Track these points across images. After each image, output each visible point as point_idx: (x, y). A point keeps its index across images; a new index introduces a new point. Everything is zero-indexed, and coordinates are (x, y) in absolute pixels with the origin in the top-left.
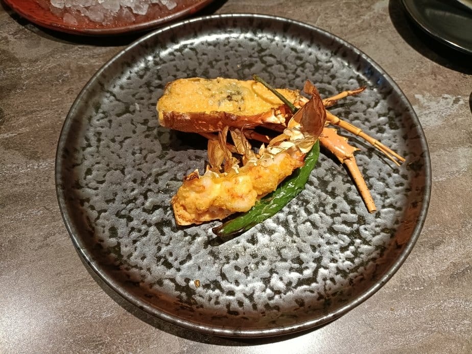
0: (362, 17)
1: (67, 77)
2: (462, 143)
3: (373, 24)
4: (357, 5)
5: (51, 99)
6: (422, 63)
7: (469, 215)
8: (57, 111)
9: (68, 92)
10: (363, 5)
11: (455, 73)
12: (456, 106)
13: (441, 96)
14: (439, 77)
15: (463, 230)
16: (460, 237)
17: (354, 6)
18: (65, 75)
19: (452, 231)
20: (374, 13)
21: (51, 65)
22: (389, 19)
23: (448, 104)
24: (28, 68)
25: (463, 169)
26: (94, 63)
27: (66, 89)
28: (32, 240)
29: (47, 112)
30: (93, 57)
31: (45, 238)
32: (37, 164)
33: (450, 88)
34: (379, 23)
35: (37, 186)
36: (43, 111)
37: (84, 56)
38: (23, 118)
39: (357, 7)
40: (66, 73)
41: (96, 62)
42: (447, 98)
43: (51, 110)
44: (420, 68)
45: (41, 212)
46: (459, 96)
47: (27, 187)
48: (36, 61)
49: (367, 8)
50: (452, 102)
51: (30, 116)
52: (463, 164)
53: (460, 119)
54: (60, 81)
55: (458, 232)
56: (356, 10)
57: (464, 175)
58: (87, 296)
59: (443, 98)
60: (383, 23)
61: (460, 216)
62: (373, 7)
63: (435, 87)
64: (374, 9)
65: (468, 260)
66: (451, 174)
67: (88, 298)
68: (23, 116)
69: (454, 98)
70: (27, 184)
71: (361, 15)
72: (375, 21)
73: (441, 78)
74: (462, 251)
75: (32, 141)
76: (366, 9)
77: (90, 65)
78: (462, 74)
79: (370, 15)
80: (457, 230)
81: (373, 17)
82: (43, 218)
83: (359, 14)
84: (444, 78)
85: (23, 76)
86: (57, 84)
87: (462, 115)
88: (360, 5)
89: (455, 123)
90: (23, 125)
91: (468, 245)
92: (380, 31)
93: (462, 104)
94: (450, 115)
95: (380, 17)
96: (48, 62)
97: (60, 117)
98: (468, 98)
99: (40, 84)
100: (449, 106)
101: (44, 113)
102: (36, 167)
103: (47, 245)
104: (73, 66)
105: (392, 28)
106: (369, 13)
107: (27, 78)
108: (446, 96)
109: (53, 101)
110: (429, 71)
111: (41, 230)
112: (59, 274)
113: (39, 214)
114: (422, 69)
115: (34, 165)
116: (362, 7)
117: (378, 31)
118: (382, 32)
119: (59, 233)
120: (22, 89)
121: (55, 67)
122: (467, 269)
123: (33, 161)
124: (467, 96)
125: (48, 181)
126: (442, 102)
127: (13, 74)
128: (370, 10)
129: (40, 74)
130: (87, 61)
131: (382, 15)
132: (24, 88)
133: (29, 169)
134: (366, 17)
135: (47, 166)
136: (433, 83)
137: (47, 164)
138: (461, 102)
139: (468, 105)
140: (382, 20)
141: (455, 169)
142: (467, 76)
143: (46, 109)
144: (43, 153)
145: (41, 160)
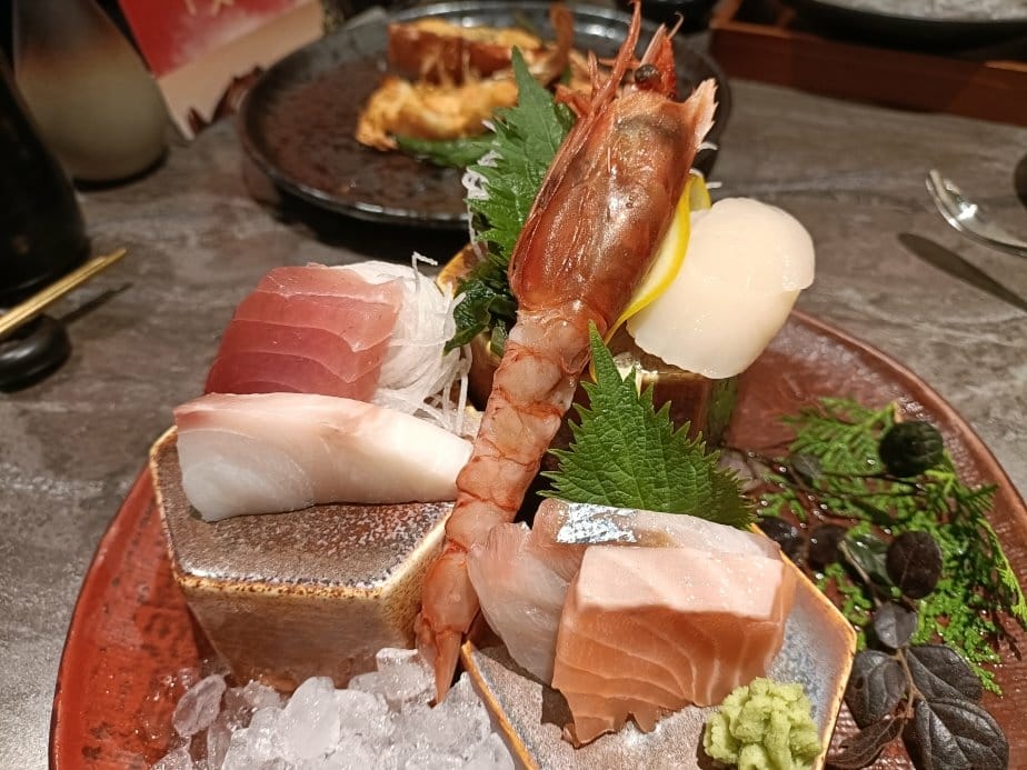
0: (969, 387)
3: (996, 412)
4: (967, 357)
8: (165, 392)
10: (987, 359)
17: (959, 357)
20: (1012, 386)
21: (220, 303)
24: (180, 298)
29: (146, 386)
32: (51, 482)
35: (17, 527)
36: (140, 382)
38: (101, 384)
39: (965, 360)
43: (157, 385)
48: (202, 288)
49: (995, 369)
51: (114, 384)
56: (962, 368)
62: (1012, 370)
64: (1013, 377)
68: (105, 380)
70: (4, 515)
71: (968, 383)
72: (1007, 408)
76: (990, 372)
79: (996, 390)
81: (1006, 395)
83: (965, 378)
85: (161, 309)
86: (202, 340)
88: (975, 359)
90: (89, 397)
92: (1011, 436)
96: (219, 296)
97: (160, 405)
99: (175, 332)
101: (140, 387)
102: (45, 488)
106: (995, 384)
107: (165, 314)
115: (44, 482)
116: (980, 365)
117: (1004, 433)
118: (1017, 440)
121: (223, 309)
123: (50, 472)
125: (42, 524)
127: (148, 301)
128: (1001, 378)
129: (189, 314)
132: (146, 330)
133: (31, 487)
134: (984, 392)
135: (63, 494)
137: (67, 490)
143: (150, 382)
144: (79, 464)
145: (63, 477)
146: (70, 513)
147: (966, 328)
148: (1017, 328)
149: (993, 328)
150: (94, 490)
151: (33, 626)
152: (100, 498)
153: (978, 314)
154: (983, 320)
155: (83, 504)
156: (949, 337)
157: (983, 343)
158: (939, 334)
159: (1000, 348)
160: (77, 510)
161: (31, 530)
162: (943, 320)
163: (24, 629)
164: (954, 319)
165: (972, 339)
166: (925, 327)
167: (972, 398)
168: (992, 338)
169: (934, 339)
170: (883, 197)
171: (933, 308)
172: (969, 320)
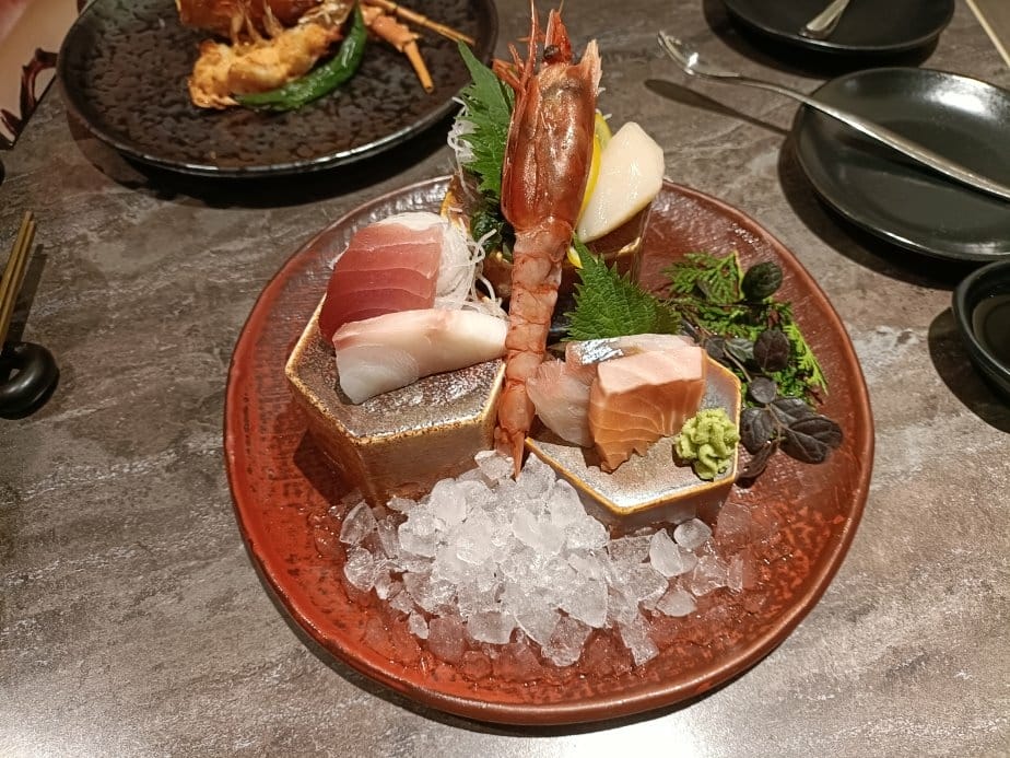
0: (726, 185)
1: (189, 305)
2: (912, 419)
3: (747, 198)
4: (718, 164)
5: (160, 345)
6: (839, 268)
7: (924, 555)
8: (169, 368)
9: (189, 333)
10: (730, 162)
11: (902, 285)
12: (903, 348)
13: (873, 329)
14: (871, 294)
15: (913, 585)
16: (906, 599)
17: (713, 166)
18: (184, 303)
19: (891, 587)
20: (751, 177)
21: (160, 284)
22: (778, 188)
23: (887, 344)
24: (121, 291)
25: (915, 469)
26: (238, 279)
27: (186, 326)
28: (114, 605)
29: (149, 369)
30: (236, 269)
31: (138, 600)
32: (128, 465)
33: (892, 314)
34: (758, 196)
35: (128, 503)
36: (142, 367)
37: (220, 267)
38: (108, 381)
39: (718, 167)
40: (186, 298)
41: (242, 277)
42: (884, 334)
43: (158, 365)
44: (835, 277)
45: (132, 552)
46: (909, 330)
47: (108, 507)
48: (135, 276)
49: (737, 168)
50: (894, 341)
51: (120, 377)
52: (914, 458)
53: (909, 373)
54: (176, 312)
55: (903, 589)
56: (718, 173)
57: (916, 480)
58: (207, 708)
59: (879, 333)
60: (766, 195)
61: (908, 558)
62: (748, 165)
63: (863, 312)
64: (750, 170)
65: (921, 642)
66: (891, 478)
67: (210, 713)
68: (108, 376)
69: (899, 333)
70: (109, 500)
71: (724, 183)
72: (752, 193)
73: (875, 296)
74: (910, 625)
75: (122, 422)
76: (734, 171)
77: (232, 284)
78: (915, 288)
79: (742, 182)
80: (902, 584)
81: (749, 184)
82: (135, 564)
83: (722, 180)
84: (881, 295)
85: (111, 305)
86: (169, 319)
87: (913, 365)
88: (723, 164)
89: (901, 381)
90: (106, 394)
91: (923, 613)
93: (915, 345)
94: (889, 366)
95: (762, 185)
96: (155, 279)
97: (173, 379)
98: (925, 333)
99: (140, 320)
100: (889, 349)
101: (145, 371)
102: (126, 470)
103: (141, 613)
104: (199, 286)
105: (784, 204)
106: (741, 178)
107: (118, 308)
108: (883, 329)
109: (163, 349)
110: (853, 283)
111: (131, 586)
112: (159, 667)
113: (128, 556)
114: (839, 280)
115: (122, 467)
116: (728, 167)
117: (756, 210)
118: (764, 212)
119: (163, 592)
120: (108, 328)
121: (167, 288)
122: (918, 661)
123: (121, 458)
124: (924, 328)
125: (146, 495)
126: (876, 340)
127: (93, 302)
128: (743, 173)
129: (140, 301)
130: (224, 276)
131: (765, 180)
132: (112, 326)
133: (114, 474)
134: (736, 186)
135: (146, 469)
136: (860, 305)
137: (146, 465)
138: (913, 340)
139: (926, 346)
140: (765, 189)
141: (898, 468)
142: (925, 290)
143: (148, 364)
144: (140, 443)
145: (136, 458)
146: (163, 479)
147: (711, 143)
148: (741, 134)
149: (726, 138)
150: (170, 457)
151: (197, 558)
152: (178, 461)
153: (716, 131)
154: (719, 134)
155: (168, 469)
156: (702, 153)
157: (725, 151)
158: (695, 153)
159: (735, 151)
160: (167, 475)
161: (141, 502)
162: (695, 142)
163: (192, 563)
164: (702, 139)
165: (718, 150)
166: (686, 149)
167: (730, 191)
168: (728, 146)
169: (695, 157)
170: (623, 53)
171: (686, 134)
172: (710, 137)
